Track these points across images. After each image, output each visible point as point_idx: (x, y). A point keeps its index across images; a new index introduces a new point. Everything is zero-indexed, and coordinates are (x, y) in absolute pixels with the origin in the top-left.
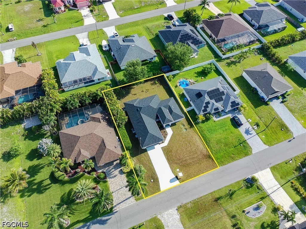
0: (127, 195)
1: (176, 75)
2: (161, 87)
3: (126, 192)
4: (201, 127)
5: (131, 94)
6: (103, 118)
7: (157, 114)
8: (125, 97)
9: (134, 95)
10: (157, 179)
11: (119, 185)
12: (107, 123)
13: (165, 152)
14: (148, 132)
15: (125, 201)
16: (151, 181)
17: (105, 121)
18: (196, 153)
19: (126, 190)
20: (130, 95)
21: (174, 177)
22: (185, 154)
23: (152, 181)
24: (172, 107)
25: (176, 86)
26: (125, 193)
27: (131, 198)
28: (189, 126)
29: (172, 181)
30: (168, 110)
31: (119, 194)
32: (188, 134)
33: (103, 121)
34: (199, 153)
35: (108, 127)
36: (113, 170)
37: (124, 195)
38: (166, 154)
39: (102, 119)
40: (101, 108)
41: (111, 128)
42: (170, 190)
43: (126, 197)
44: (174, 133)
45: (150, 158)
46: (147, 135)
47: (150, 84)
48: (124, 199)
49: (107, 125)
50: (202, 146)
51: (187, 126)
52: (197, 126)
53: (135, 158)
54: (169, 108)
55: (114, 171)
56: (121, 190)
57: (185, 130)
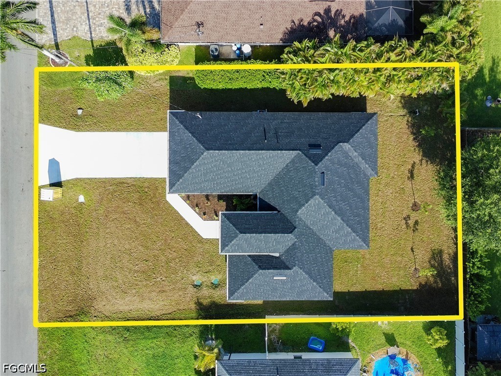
0: (64, 27)
1: (446, 364)
2: (411, 284)
3: (74, 27)
4: (186, 337)
5: (417, 162)
6: (330, 18)
7: (275, 209)
8: (412, 133)
9: (411, 173)
10: (76, 128)
11: (99, 14)
12: (306, 24)
13: (146, 185)
14: (208, 149)
15: (52, 16)
16: (79, 109)
17: (315, 21)
18: (106, 278)
19: (77, 28)
20: (417, 157)
21: (63, 179)
22: (116, 242)
23: (80, 112)
24: (281, 275)
25: (391, 340)
26: (72, 23)
27: (52, 36)
28: (205, 302)
29: (54, 165)
30: (277, 255)
31: (75, 6)
32: (179, 285)
33: (318, 14)
34: (103, 286)
35: (289, 27)
36: (148, 10)
37: (68, 19)
38: (139, 184)
39: (327, 11)
40: (385, 25)
41: (281, 36)
42: (29, 147)
43: (60, 22)
44: (201, 240)
45: (145, 129)
46: (200, 142)
47: (444, 248)
48: (56, 16)
49: (297, 22)
50: (121, 308)
51: (208, 295)
52: (197, 330)
53: (165, 87)
54: (283, 262)
55: (145, 12)
56: (82, 13)
57: (197, 279)
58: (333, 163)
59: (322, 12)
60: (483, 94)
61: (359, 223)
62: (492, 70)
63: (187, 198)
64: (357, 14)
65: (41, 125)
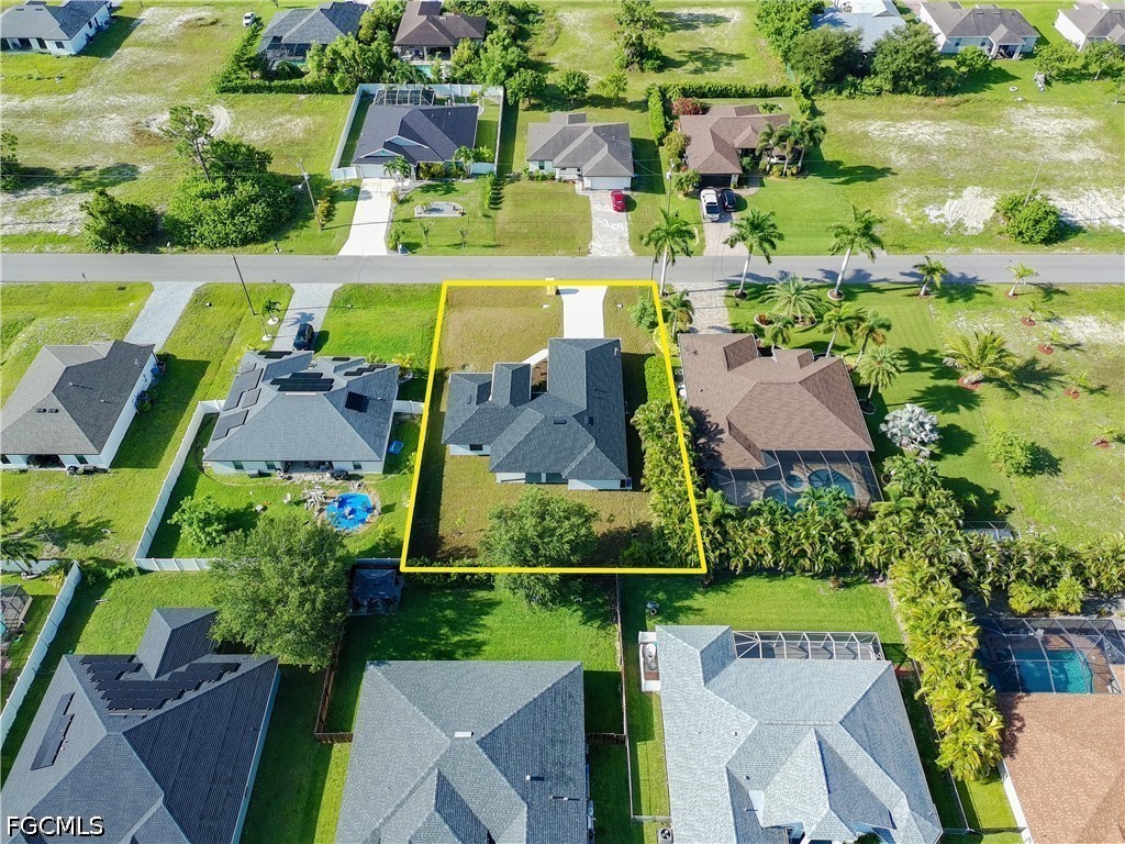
6: (716, 435)
12: (708, 420)
17: (712, 425)
25: (388, 509)
33: (718, 425)
49: (707, 414)
58: (575, 433)
59: (720, 428)
60: (659, 601)
61: (517, 461)
62: (690, 608)
63: (545, 362)
64: (724, 459)
65: (605, 288)
